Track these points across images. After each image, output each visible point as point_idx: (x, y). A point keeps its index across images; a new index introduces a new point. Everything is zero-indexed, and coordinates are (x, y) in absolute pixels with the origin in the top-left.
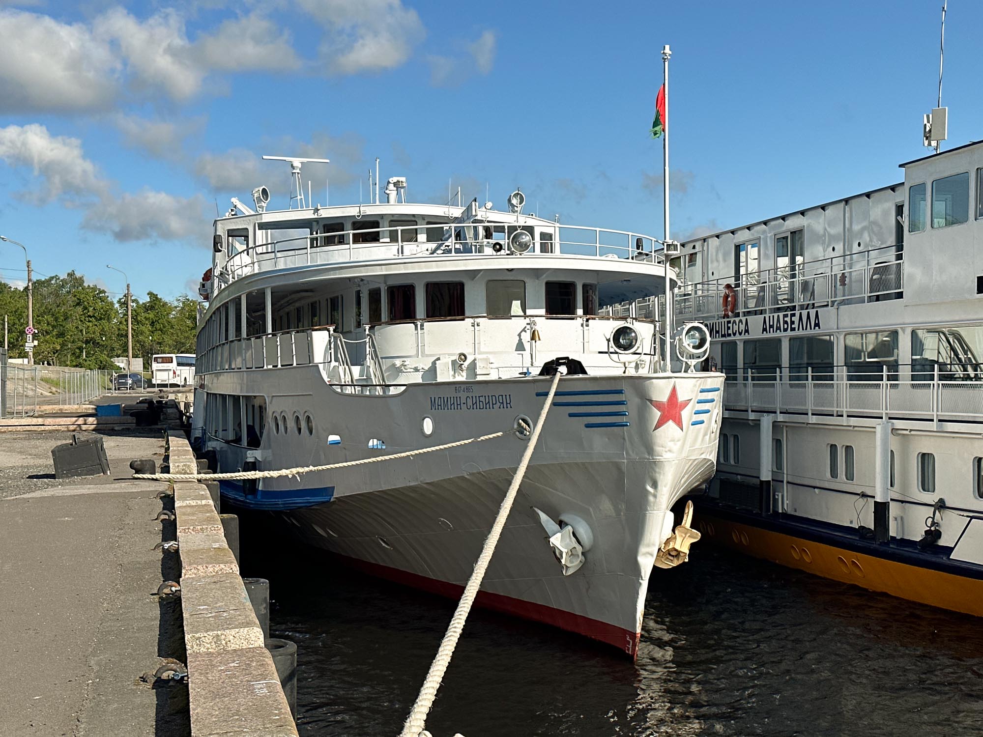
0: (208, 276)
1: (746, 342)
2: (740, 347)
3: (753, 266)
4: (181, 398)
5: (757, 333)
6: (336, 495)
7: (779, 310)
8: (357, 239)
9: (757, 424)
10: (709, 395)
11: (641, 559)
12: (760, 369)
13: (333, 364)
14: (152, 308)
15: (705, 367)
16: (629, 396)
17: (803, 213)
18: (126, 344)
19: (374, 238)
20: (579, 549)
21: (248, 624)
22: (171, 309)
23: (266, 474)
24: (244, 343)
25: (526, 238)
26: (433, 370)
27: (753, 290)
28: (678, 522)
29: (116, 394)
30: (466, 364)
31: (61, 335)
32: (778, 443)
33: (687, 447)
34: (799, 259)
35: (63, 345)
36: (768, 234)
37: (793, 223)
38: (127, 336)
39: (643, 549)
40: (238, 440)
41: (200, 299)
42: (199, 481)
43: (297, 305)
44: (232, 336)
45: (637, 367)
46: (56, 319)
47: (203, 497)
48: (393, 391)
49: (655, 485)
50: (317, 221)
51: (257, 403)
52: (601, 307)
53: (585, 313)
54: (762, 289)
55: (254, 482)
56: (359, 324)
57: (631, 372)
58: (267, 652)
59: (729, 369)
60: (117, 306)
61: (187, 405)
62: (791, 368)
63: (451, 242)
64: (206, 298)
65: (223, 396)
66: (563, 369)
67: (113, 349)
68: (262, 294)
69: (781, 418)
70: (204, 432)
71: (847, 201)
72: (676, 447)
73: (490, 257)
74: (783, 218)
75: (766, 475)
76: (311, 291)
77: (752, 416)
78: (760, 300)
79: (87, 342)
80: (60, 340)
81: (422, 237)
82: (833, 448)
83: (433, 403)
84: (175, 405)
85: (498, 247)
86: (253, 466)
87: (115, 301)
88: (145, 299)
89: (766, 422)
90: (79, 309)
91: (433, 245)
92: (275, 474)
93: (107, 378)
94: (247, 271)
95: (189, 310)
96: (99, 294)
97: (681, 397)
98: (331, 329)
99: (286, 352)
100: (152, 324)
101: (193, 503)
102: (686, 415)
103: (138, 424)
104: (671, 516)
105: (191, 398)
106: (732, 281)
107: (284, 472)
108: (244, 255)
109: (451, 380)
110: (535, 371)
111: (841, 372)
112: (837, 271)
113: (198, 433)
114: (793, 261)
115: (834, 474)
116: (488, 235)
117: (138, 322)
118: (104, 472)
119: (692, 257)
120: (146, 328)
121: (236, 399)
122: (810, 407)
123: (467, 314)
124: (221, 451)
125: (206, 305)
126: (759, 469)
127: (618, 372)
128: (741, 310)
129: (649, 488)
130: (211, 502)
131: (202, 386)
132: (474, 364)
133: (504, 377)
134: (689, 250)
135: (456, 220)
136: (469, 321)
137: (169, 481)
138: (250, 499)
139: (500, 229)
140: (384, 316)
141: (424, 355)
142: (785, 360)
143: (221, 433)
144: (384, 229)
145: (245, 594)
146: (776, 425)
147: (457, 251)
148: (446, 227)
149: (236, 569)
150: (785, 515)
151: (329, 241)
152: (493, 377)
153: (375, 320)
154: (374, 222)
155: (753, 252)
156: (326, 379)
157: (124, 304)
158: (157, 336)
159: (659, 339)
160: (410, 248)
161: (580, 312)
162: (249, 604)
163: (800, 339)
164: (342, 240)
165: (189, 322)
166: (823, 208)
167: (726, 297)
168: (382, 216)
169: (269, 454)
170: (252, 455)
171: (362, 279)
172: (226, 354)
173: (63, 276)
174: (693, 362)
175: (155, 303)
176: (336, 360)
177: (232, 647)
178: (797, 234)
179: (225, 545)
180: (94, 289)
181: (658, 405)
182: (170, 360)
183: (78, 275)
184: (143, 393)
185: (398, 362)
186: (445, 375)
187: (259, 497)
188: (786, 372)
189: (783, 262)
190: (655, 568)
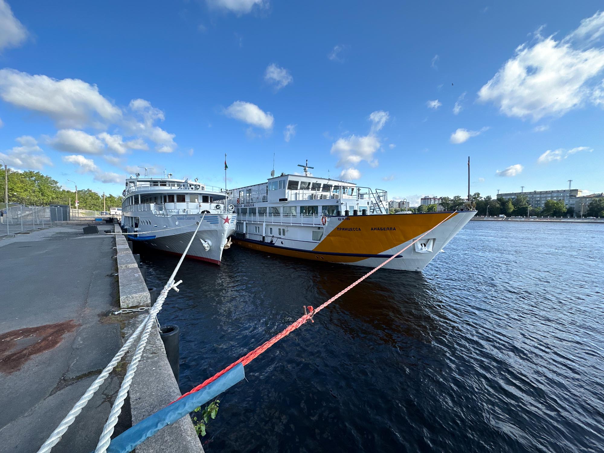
0: (124, 191)
1: (241, 208)
2: (240, 209)
3: (242, 195)
4: (118, 218)
5: (243, 207)
6: (156, 237)
7: (247, 203)
8: (161, 185)
9: (243, 223)
10: (234, 218)
11: (221, 248)
12: (244, 213)
13: (155, 210)
14: (110, 198)
15: (234, 212)
16: (219, 217)
17: (251, 186)
18: (104, 205)
19: (165, 185)
20: (209, 246)
21: (134, 263)
22: (115, 198)
23: (139, 233)
24: (133, 206)
25: (198, 187)
26: (178, 212)
27: (242, 199)
28: (228, 241)
29: (101, 216)
30: (185, 211)
31: (86, 203)
32: (247, 226)
33: (230, 227)
34: (250, 194)
35: (86, 205)
36: (245, 189)
37: (249, 188)
38: (104, 204)
39: (221, 246)
40: (132, 226)
41: (123, 196)
42: (123, 235)
43: (147, 198)
44: (131, 204)
45: (221, 213)
46: (84, 199)
47: (123, 238)
48: (169, 216)
49: (224, 234)
50: (151, 181)
51: (137, 218)
52: (214, 201)
53: (211, 202)
54: (244, 199)
55: (136, 235)
56: (161, 203)
57: (219, 213)
58: (138, 268)
59: (238, 213)
60: (101, 197)
61: (120, 219)
62: (249, 213)
63: (182, 187)
64: (124, 196)
65: (129, 217)
66: (206, 212)
67: (100, 206)
68: (138, 195)
69: (247, 222)
70: (124, 224)
71: (259, 185)
72: (228, 227)
73: (191, 190)
74: (248, 187)
75: (244, 232)
76: (150, 195)
77: (242, 222)
78: (244, 201)
79: (93, 205)
80: (85, 204)
81: (176, 186)
82: (256, 227)
83: (178, 219)
84: (117, 219)
85: (192, 188)
86: (136, 232)
87: (100, 196)
88: (109, 196)
89: (245, 223)
90: (91, 197)
91: (178, 188)
92: (141, 233)
93: (98, 213)
94: (134, 190)
95: (120, 198)
96: (95, 194)
97: (229, 218)
98: (155, 203)
99: (144, 208)
100: (110, 201)
101: (121, 239)
102: (230, 221)
103: (107, 222)
104: (227, 240)
105: (121, 217)
106: (239, 198)
107: (144, 233)
108: (134, 187)
109: (182, 214)
110: (200, 213)
111: (257, 214)
112: (257, 196)
113: (122, 225)
114: (249, 194)
115: (256, 231)
116: (190, 186)
117: (107, 201)
118: (98, 233)
119: (231, 193)
120: (109, 202)
121: (132, 218)
122: (252, 220)
123: (186, 201)
124: (128, 228)
125: (124, 197)
126: (243, 231)
127: (217, 213)
128: (240, 203)
129: (223, 234)
130: (125, 239)
131: (123, 215)
132: (187, 211)
133: (194, 214)
134: (231, 191)
135: (183, 183)
136: (186, 203)
137: (115, 234)
138: (136, 238)
139: (193, 185)
140: (167, 201)
141: (176, 209)
142: (248, 212)
143: (128, 225)
144: (167, 184)
145: (133, 257)
146: (246, 223)
147: (184, 189)
148: (181, 184)
149: (131, 252)
150: (248, 239)
151: (154, 185)
152: (192, 214)
153: (165, 201)
154: (165, 182)
155: (243, 193)
156: (154, 213)
157: (103, 196)
158: (112, 204)
159: (225, 207)
160: (173, 188)
161: (209, 202)
162: (134, 259)
163: (250, 208)
164: (157, 185)
165: (120, 201)
166: (255, 185)
167: (238, 200)
168: (167, 181)
169: (140, 229)
170: (136, 229)
171: (162, 193)
172: (129, 208)
173: (86, 189)
174: (231, 212)
175: (111, 196)
176: (156, 210)
177: (130, 267)
178: (250, 189)
179: (129, 247)
180: (95, 193)
181: (224, 219)
182: (115, 209)
183: (90, 189)
184: (108, 216)
185: (170, 210)
186: (181, 213)
187: (138, 238)
188: (248, 214)
189: (248, 195)
190: (224, 249)
